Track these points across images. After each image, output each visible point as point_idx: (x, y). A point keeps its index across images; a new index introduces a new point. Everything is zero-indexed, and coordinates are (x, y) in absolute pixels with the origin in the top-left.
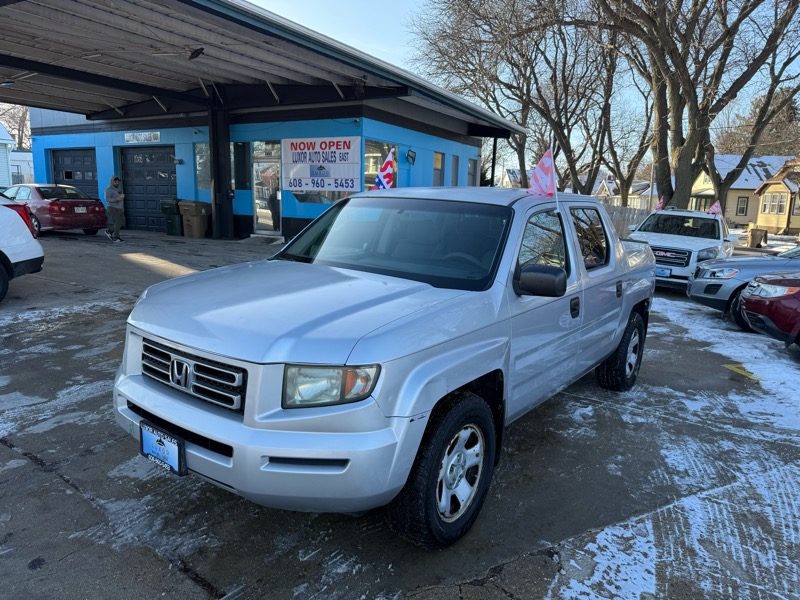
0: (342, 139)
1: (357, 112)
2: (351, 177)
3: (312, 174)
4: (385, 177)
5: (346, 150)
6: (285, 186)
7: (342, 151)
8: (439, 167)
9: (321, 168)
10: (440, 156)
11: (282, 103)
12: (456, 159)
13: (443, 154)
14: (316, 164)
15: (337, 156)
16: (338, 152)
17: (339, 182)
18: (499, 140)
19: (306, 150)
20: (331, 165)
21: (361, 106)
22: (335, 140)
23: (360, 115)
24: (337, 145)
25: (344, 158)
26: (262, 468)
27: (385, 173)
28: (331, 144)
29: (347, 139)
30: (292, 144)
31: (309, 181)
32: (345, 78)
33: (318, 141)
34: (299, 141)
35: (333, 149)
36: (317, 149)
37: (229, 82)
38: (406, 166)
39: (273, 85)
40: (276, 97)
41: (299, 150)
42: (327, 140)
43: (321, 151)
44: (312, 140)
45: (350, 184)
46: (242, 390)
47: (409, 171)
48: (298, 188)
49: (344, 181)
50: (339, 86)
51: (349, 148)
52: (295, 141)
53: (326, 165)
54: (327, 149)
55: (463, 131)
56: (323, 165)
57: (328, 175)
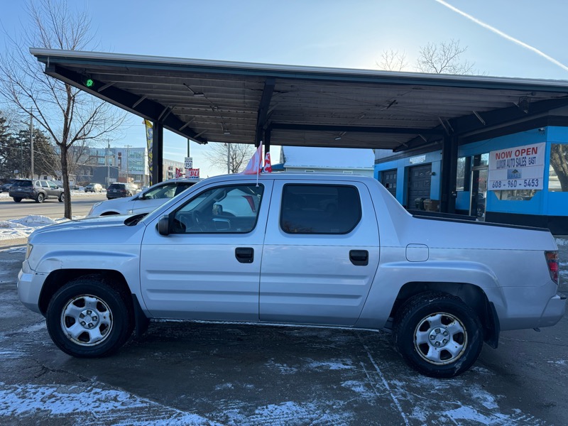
0: (531, 146)
2: (535, 177)
3: (509, 177)
5: (534, 155)
6: (490, 187)
7: (531, 156)
9: (516, 171)
11: (488, 125)
14: (512, 168)
15: (527, 160)
16: (528, 157)
17: (527, 182)
19: (505, 158)
20: (523, 169)
21: (546, 117)
22: (526, 147)
23: (545, 125)
24: (528, 152)
25: (532, 162)
28: (523, 151)
29: (534, 146)
30: (497, 154)
31: (506, 183)
33: (514, 150)
34: (500, 151)
35: (524, 155)
36: (513, 156)
39: (478, 113)
40: (482, 121)
41: (501, 159)
42: (520, 148)
43: (516, 158)
44: (510, 150)
45: (536, 184)
48: (498, 188)
49: (531, 182)
51: (536, 153)
52: (498, 152)
53: (519, 168)
54: (520, 156)
56: (517, 169)
57: (519, 177)
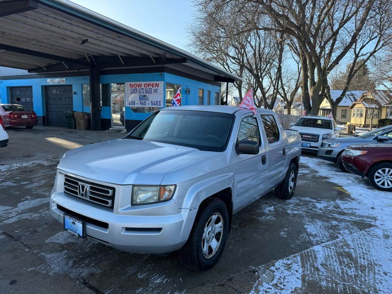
0: (155, 82)
1: (162, 70)
2: (159, 100)
3: (140, 99)
4: (176, 101)
5: (157, 88)
6: (127, 104)
7: (155, 88)
8: (201, 96)
9: (145, 96)
10: (202, 91)
11: (125, 65)
12: (209, 92)
13: (203, 90)
14: (142, 94)
15: (152, 90)
16: (153, 88)
17: (153, 103)
18: (229, 83)
19: (137, 87)
20: (149, 94)
21: (164, 67)
22: (151, 83)
23: (163, 71)
24: (152, 85)
25: (156, 91)
26: (122, 233)
27: (177, 99)
28: (149, 85)
29: (157, 82)
30: (130, 85)
31: (139, 102)
32: (156, 54)
33: (143, 83)
34: (134, 83)
35: (151, 87)
36: (143, 87)
37: (99, 55)
38: (185, 95)
39: (121, 56)
40: (123, 62)
41: (133, 88)
42: (148, 83)
43: (145, 88)
44: (140, 83)
45: (159, 104)
46: (112, 198)
47: (187, 97)
48: (133, 106)
49: (155, 102)
50: (153, 58)
51: (158, 87)
52: (132, 83)
53: (147, 95)
54: (147, 87)
55: (212, 79)
56: (145, 95)
57: (148, 100)
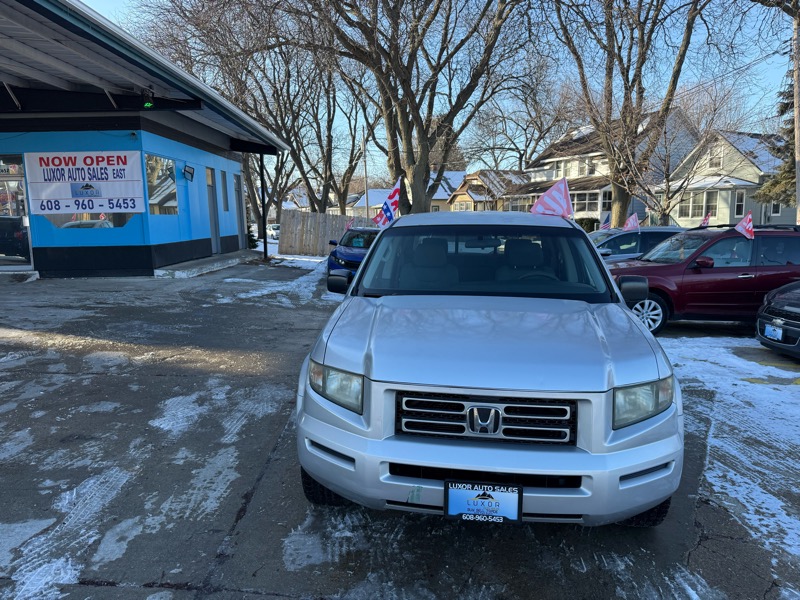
0: (115, 154)
1: (134, 124)
2: (131, 196)
3: (75, 194)
4: (392, 204)
5: (121, 166)
6: (35, 209)
7: (116, 167)
8: (210, 183)
9: (88, 187)
10: (209, 172)
11: (24, 111)
12: (224, 174)
13: (212, 170)
14: (79, 181)
15: (110, 172)
16: (110, 168)
17: (115, 202)
18: (266, 156)
19: (63, 166)
20: (102, 184)
21: (138, 118)
22: (105, 154)
23: (138, 128)
24: (108, 161)
25: (119, 175)
27: (393, 200)
28: (99, 160)
29: (122, 154)
30: (41, 159)
31: (71, 202)
33: (80, 156)
34: (51, 155)
35: (103, 164)
36: (80, 164)
38: (182, 182)
39: (11, 87)
40: (17, 103)
41: (52, 166)
42: (94, 154)
43: (86, 168)
44: (72, 154)
45: (130, 204)
46: (573, 424)
47: (186, 188)
48: (54, 211)
49: (121, 201)
50: (112, 94)
51: (125, 163)
52: (45, 155)
53: (94, 183)
54: (95, 165)
55: (226, 146)
56: (90, 183)
57: (98, 195)
